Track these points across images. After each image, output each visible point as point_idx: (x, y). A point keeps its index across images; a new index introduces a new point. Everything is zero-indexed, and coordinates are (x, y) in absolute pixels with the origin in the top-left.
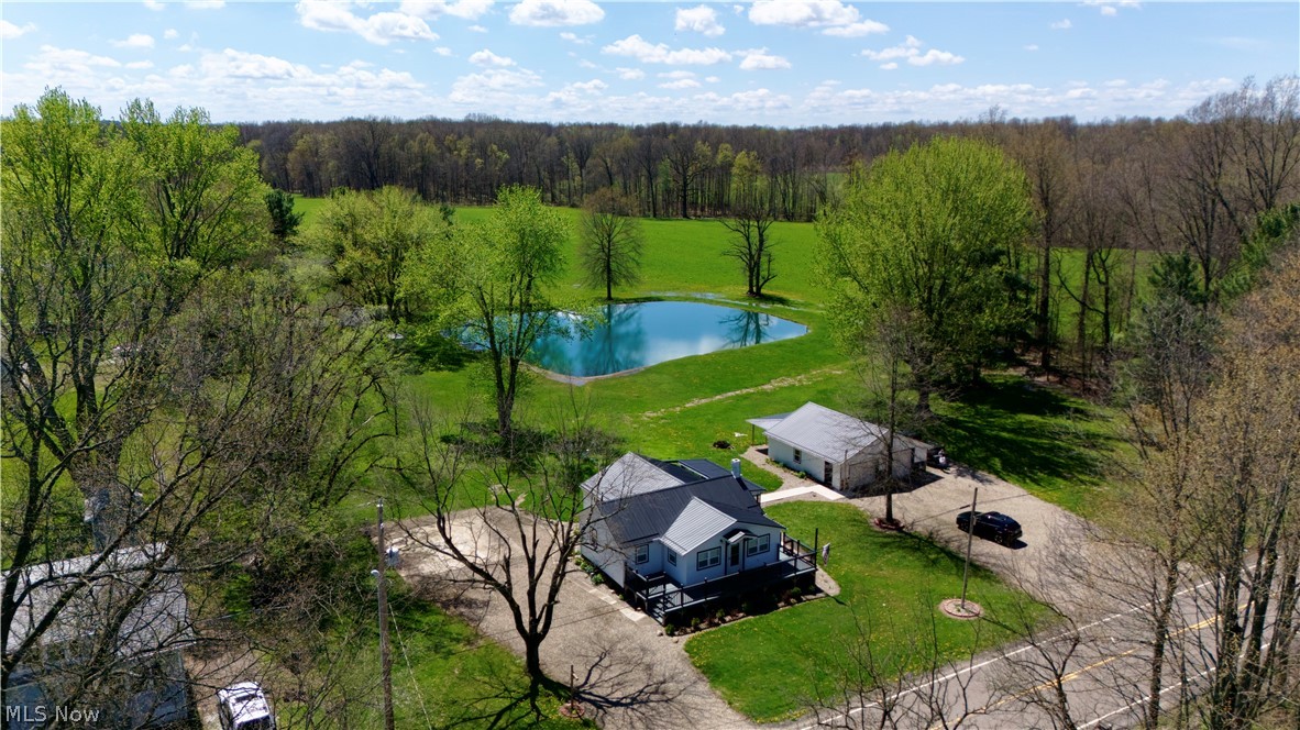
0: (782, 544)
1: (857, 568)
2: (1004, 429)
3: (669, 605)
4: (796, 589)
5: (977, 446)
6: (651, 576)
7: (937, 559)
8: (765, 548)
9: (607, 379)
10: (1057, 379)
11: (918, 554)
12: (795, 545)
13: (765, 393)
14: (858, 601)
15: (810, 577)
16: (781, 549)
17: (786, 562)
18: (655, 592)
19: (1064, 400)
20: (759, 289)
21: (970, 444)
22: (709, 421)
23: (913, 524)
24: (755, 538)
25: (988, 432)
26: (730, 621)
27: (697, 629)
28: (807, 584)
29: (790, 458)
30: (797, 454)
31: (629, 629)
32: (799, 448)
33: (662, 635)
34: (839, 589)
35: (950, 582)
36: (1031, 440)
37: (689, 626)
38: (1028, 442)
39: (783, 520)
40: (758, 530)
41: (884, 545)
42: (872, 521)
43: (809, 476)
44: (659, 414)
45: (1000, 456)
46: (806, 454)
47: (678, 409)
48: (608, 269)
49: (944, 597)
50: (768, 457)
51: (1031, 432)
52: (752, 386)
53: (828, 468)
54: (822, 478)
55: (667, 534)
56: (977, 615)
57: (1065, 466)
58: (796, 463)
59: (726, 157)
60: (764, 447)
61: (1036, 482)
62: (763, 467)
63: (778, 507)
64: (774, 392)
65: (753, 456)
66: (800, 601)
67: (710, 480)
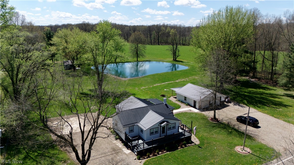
0: (180, 126)
1: (205, 134)
2: (245, 92)
3: (139, 148)
4: (185, 142)
5: (239, 97)
6: (133, 137)
7: (231, 131)
8: (174, 127)
9: (133, 79)
10: (257, 80)
11: (225, 130)
12: (184, 126)
13: (176, 83)
14: (206, 147)
15: (189, 138)
16: (180, 128)
17: (181, 133)
18: (134, 143)
19: (261, 85)
20: (176, 59)
21: (236, 96)
22: (160, 90)
23: (222, 120)
24: (170, 124)
25: (241, 93)
26: (161, 154)
27: (149, 157)
28: (188, 140)
29: (183, 99)
30: (185, 98)
31: (124, 156)
32: (186, 96)
33: (136, 159)
34: (199, 142)
35: (237, 140)
36: (254, 95)
37: (146, 156)
38: (253, 96)
39: (181, 118)
40: (171, 121)
41: (214, 127)
42: (209, 119)
43: (189, 105)
44: (146, 87)
45: (246, 100)
46: (188, 98)
47: (151, 86)
48: (137, 53)
49: (236, 145)
50: (176, 99)
51: (254, 93)
52: (173, 81)
53: (195, 102)
54: (193, 105)
55: (140, 122)
56: (249, 153)
57: (267, 103)
58: (185, 101)
59: (169, 30)
60: (175, 96)
61: (259, 107)
62: (175, 102)
63: (179, 114)
64: (179, 82)
65: (172, 99)
66: (186, 146)
67: (156, 105)
